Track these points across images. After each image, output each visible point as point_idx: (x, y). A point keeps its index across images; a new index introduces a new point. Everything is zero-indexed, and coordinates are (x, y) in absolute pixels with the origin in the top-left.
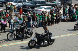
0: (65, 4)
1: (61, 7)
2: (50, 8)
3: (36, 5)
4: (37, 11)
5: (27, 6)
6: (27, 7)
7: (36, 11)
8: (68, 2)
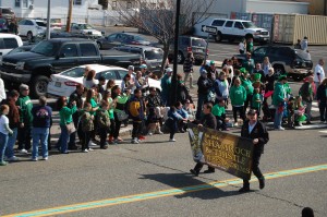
0: (179, 58)
1: (162, 68)
2: (116, 72)
3: (57, 58)
4: (63, 85)
5: (22, 64)
6: (21, 68)
7: (58, 84)
8: (191, 49)
